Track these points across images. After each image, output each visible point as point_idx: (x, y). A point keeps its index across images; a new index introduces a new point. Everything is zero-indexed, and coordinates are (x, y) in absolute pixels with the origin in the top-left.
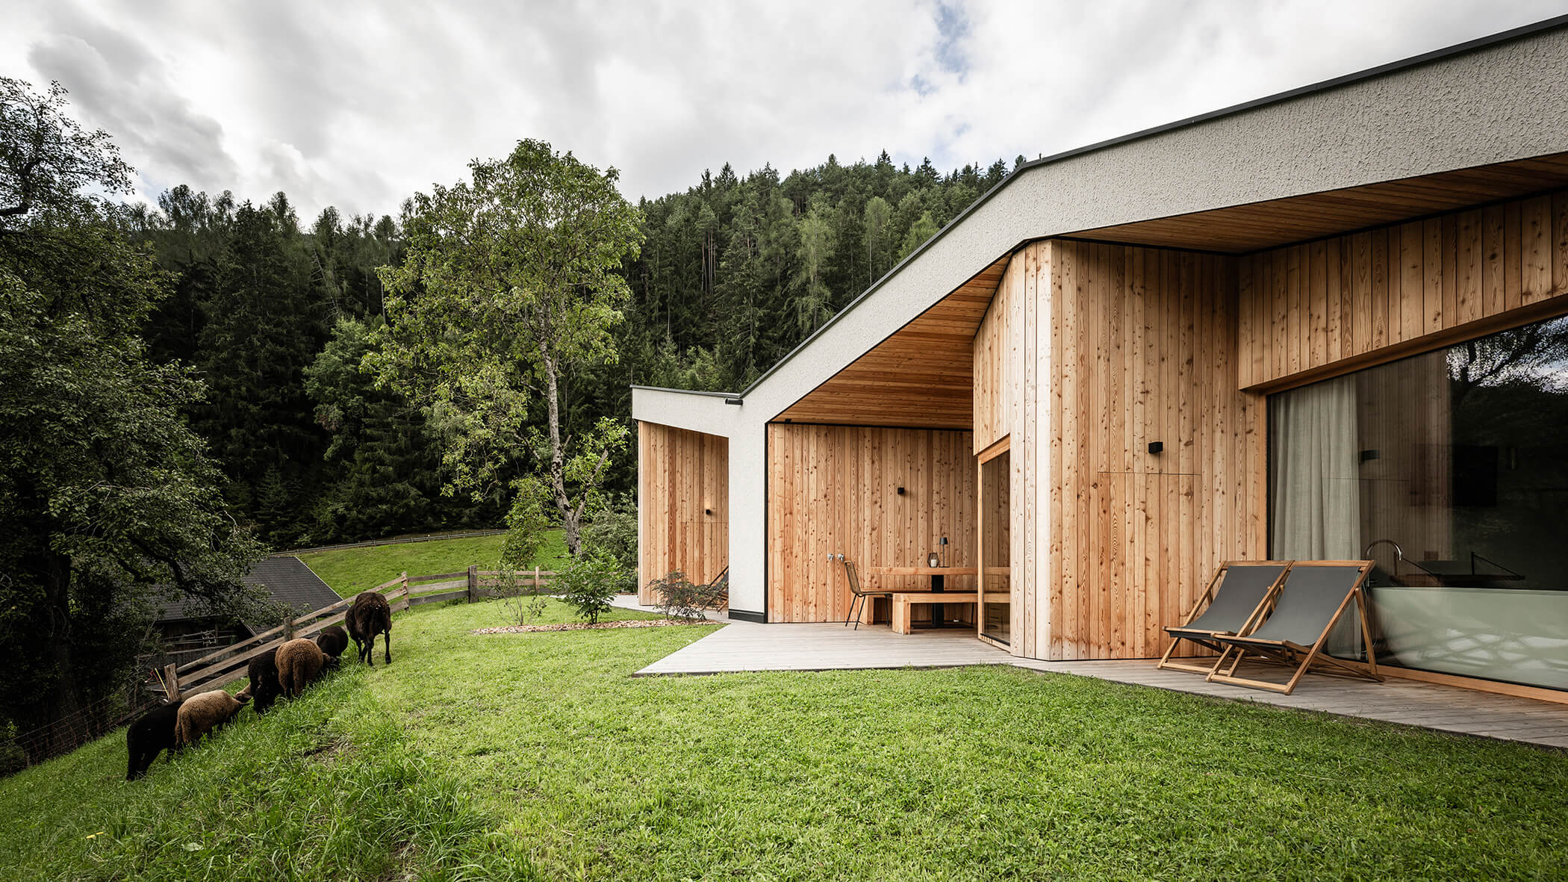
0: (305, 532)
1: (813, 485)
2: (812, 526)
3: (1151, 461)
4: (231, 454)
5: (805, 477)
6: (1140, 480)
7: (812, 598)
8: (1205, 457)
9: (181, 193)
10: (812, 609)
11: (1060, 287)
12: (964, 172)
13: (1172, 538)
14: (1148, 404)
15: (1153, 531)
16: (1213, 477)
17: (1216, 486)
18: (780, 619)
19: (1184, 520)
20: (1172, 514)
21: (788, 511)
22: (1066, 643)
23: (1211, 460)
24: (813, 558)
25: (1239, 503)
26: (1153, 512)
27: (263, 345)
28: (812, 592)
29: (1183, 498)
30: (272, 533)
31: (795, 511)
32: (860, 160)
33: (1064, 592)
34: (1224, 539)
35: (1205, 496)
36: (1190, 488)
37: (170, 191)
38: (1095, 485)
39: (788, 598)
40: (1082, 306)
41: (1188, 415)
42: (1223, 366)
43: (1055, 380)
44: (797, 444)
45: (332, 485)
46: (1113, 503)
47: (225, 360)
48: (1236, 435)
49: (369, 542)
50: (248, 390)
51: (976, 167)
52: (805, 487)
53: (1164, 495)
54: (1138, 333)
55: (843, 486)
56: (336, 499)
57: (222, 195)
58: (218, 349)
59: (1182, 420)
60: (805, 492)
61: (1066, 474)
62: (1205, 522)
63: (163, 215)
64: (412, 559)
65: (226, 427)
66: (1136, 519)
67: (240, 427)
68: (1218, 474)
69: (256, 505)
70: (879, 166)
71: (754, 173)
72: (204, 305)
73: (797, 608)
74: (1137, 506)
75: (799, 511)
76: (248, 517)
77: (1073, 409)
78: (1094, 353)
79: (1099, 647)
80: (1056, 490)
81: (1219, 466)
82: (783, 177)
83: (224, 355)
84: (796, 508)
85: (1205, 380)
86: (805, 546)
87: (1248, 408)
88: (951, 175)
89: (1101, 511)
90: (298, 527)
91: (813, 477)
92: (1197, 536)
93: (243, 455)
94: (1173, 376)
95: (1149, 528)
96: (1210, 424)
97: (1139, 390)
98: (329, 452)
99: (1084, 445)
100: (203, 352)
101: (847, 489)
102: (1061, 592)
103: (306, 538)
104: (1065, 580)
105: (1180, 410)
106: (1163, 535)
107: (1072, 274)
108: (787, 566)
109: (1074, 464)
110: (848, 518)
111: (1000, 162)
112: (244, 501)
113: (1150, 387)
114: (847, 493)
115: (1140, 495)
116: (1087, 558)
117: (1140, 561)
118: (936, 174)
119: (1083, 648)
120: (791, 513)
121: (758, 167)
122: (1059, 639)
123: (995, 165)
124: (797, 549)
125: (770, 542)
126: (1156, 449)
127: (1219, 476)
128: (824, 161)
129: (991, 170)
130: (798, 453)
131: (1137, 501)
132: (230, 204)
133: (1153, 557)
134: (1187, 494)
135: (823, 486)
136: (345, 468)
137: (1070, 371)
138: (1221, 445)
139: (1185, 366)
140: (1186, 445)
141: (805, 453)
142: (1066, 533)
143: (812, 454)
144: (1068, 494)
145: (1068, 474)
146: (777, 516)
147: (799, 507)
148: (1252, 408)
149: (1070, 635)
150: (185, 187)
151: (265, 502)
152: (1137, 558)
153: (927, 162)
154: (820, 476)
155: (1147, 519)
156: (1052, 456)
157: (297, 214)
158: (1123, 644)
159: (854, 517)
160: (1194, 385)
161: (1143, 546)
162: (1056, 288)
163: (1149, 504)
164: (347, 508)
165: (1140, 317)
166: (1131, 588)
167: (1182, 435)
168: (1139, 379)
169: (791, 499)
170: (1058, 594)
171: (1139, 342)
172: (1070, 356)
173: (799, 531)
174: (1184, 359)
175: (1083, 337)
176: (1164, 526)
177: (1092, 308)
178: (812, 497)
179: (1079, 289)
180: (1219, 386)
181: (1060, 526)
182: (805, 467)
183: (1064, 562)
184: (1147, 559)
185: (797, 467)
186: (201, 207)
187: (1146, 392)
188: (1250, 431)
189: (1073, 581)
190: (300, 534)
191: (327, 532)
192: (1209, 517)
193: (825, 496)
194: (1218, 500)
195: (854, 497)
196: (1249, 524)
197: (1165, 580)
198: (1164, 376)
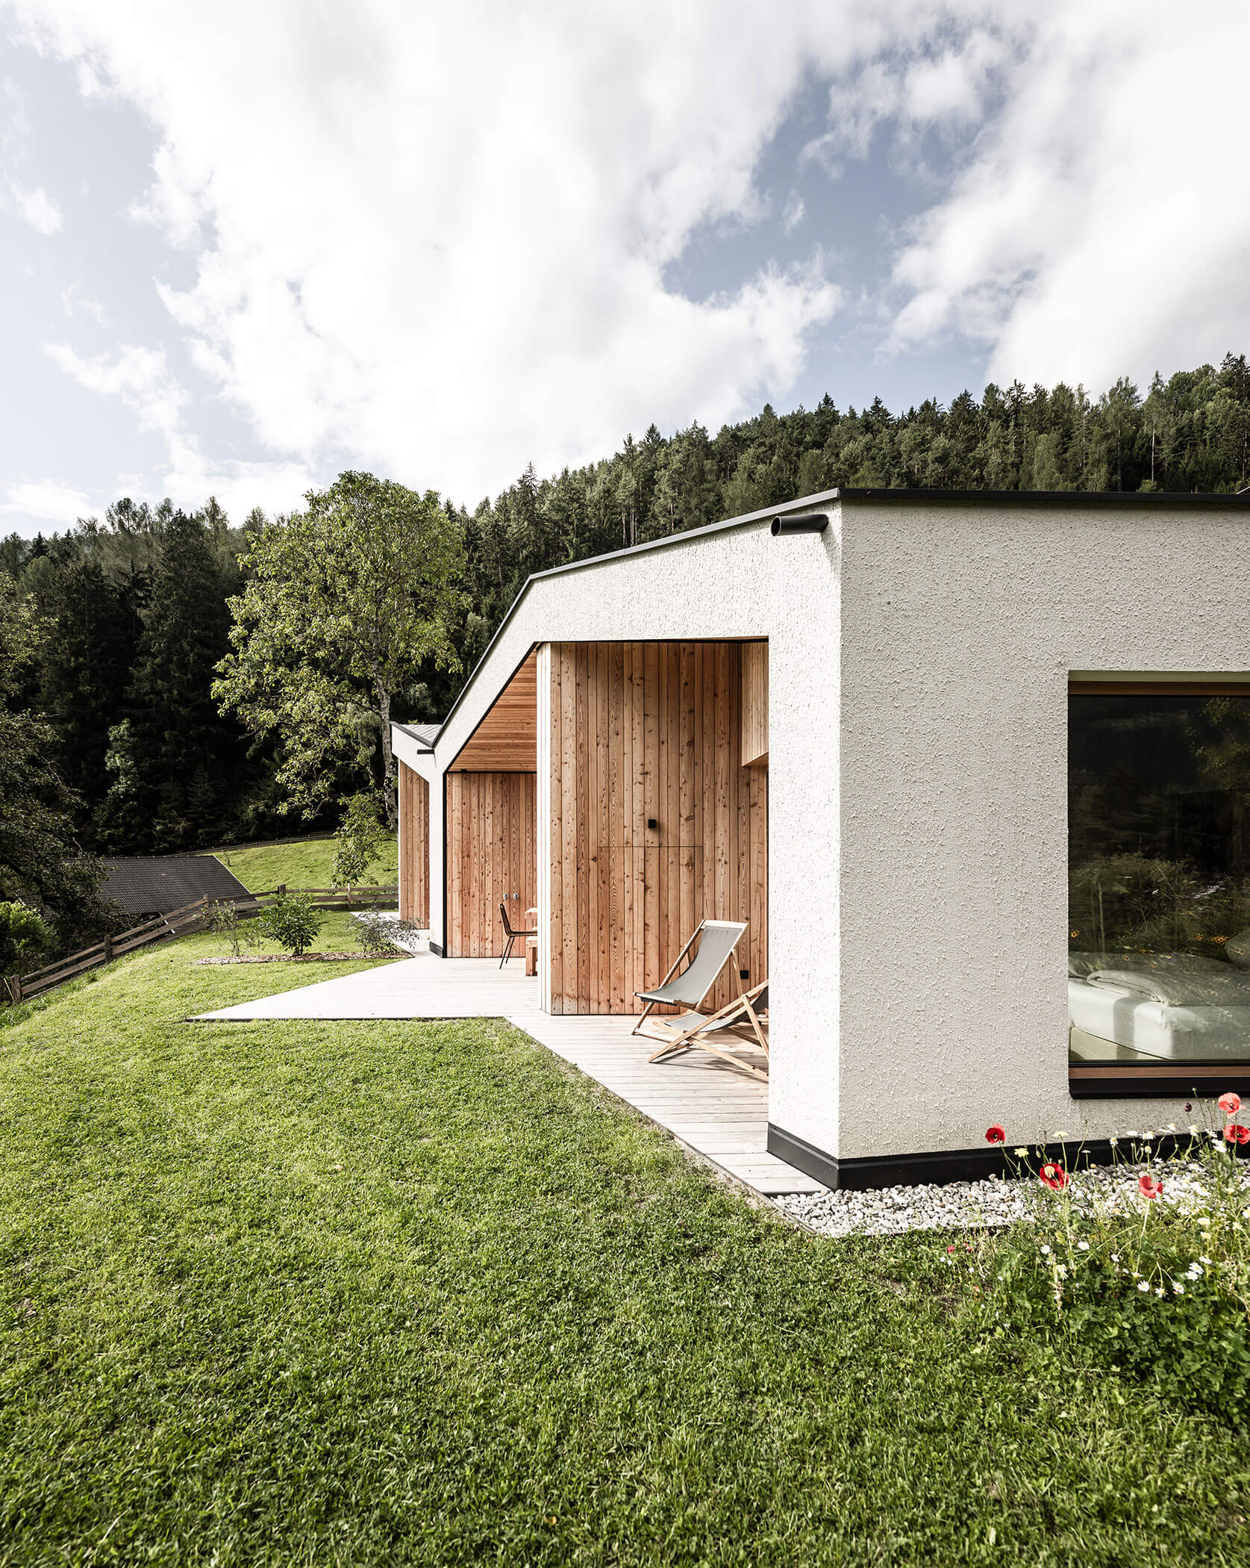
0: (230, 829)
1: (489, 830)
2: (489, 867)
3: (651, 836)
4: (165, 755)
5: (482, 822)
6: (639, 853)
7: (489, 935)
8: (707, 829)
9: (125, 506)
10: (489, 945)
11: (560, 684)
12: (922, 409)
13: (671, 905)
14: (647, 784)
15: (652, 899)
16: (715, 848)
17: (719, 856)
18: (459, 954)
19: (685, 888)
20: (671, 884)
21: (465, 854)
22: (566, 1000)
23: (714, 831)
24: (490, 897)
25: (743, 872)
26: (653, 882)
27: (192, 650)
28: (489, 929)
29: (683, 869)
30: (200, 831)
31: (472, 854)
32: (798, 408)
33: (565, 954)
34: (727, 905)
35: (707, 866)
36: (691, 858)
37: (115, 504)
38: (595, 859)
39: (466, 935)
40: (580, 700)
41: (688, 792)
42: (726, 746)
43: (554, 767)
44: (474, 791)
45: (253, 783)
46: (612, 874)
47: (159, 666)
48: (739, 809)
49: (287, 839)
50: (180, 694)
51: (935, 404)
52: (482, 831)
53: (664, 866)
54: (636, 721)
55: (518, 830)
56: (257, 798)
57: (163, 503)
58: (154, 656)
59: (682, 798)
60: (482, 836)
61: (566, 849)
62: (706, 890)
63: (110, 529)
64: (325, 856)
65: (161, 729)
66: (635, 889)
67: (173, 728)
68: (720, 845)
69: (187, 804)
70: (820, 412)
71: (681, 432)
72: (142, 613)
73: (474, 944)
74: (635, 877)
75: (475, 854)
76: (180, 816)
77: (573, 792)
78: (593, 741)
79: (599, 1003)
80: (556, 864)
81: (722, 838)
82: (712, 436)
83: (158, 660)
84: (473, 851)
85: (707, 760)
86: (482, 886)
87: (752, 783)
88: (906, 412)
89: (601, 882)
90: (223, 825)
91: (489, 821)
92: (698, 902)
93: (175, 756)
94: (673, 757)
95: (648, 897)
96: (711, 799)
97: (639, 772)
98: (250, 752)
99: (582, 824)
100: (141, 659)
101: (522, 831)
102: (561, 954)
103: (230, 836)
104: (565, 943)
105: (680, 788)
106: (663, 903)
107: (571, 673)
108: (465, 905)
109: (574, 840)
110: (523, 860)
111: (966, 394)
112: (176, 800)
113: (648, 768)
114: (522, 836)
115: (639, 866)
116: (587, 925)
117: (639, 925)
118: (888, 415)
119: (583, 1003)
120: (468, 856)
121: (684, 427)
122: (561, 995)
123: (960, 398)
124: (474, 888)
125: (449, 882)
126: (653, 824)
127: (721, 848)
128: (758, 413)
129: (956, 404)
130: (474, 800)
131: (635, 873)
132: (169, 511)
133: (653, 922)
134: (687, 865)
135: (499, 830)
136: (264, 766)
137: (570, 758)
138: (723, 819)
139: (686, 748)
140: (687, 819)
141: (481, 800)
142: (566, 902)
143: (489, 800)
144: (569, 867)
145: (570, 851)
146: (455, 859)
147: (476, 850)
148: (756, 783)
149: (571, 992)
150: (128, 500)
151: (194, 800)
152: (636, 923)
153: (878, 402)
154: (496, 821)
155: (646, 888)
156: (552, 834)
157: (228, 518)
158: (622, 1001)
159: (529, 858)
160: (693, 764)
161: (641, 913)
162: (555, 685)
163: (649, 875)
164: (266, 805)
165: (638, 705)
166: (630, 951)
167: (682, 811)
168: (638, 761)
169: (469, 843)
170: (558, 957)
171: (638, 729)
172: (570, 745)
173: (476, 872)
174: (685, 739)
175: (582, 726)
176: (664, 894)
177: (592, 699)
178: (489, 840)
179: (578, 685)
180: (722, 763)
181: (561, 896)
182: (482, 813)
183: (565, 928)
184: (645, 924)
185: (474, 813)
186: (143, 517)
187: (645, 774)
188: (755, 805)
189: (573, 945)
190: (226, 831)
191: (248, 830)
192: (712, 885)
193: (501, 839)
194: (721, 870)
195: (528, 840)
196: (753, 891)
197: (665, 944)
198: (664, 758)
